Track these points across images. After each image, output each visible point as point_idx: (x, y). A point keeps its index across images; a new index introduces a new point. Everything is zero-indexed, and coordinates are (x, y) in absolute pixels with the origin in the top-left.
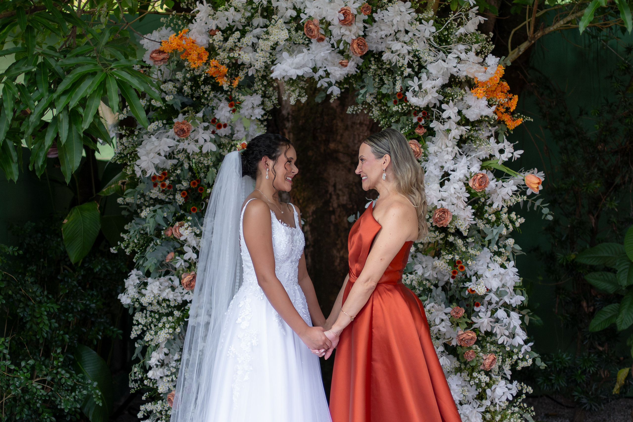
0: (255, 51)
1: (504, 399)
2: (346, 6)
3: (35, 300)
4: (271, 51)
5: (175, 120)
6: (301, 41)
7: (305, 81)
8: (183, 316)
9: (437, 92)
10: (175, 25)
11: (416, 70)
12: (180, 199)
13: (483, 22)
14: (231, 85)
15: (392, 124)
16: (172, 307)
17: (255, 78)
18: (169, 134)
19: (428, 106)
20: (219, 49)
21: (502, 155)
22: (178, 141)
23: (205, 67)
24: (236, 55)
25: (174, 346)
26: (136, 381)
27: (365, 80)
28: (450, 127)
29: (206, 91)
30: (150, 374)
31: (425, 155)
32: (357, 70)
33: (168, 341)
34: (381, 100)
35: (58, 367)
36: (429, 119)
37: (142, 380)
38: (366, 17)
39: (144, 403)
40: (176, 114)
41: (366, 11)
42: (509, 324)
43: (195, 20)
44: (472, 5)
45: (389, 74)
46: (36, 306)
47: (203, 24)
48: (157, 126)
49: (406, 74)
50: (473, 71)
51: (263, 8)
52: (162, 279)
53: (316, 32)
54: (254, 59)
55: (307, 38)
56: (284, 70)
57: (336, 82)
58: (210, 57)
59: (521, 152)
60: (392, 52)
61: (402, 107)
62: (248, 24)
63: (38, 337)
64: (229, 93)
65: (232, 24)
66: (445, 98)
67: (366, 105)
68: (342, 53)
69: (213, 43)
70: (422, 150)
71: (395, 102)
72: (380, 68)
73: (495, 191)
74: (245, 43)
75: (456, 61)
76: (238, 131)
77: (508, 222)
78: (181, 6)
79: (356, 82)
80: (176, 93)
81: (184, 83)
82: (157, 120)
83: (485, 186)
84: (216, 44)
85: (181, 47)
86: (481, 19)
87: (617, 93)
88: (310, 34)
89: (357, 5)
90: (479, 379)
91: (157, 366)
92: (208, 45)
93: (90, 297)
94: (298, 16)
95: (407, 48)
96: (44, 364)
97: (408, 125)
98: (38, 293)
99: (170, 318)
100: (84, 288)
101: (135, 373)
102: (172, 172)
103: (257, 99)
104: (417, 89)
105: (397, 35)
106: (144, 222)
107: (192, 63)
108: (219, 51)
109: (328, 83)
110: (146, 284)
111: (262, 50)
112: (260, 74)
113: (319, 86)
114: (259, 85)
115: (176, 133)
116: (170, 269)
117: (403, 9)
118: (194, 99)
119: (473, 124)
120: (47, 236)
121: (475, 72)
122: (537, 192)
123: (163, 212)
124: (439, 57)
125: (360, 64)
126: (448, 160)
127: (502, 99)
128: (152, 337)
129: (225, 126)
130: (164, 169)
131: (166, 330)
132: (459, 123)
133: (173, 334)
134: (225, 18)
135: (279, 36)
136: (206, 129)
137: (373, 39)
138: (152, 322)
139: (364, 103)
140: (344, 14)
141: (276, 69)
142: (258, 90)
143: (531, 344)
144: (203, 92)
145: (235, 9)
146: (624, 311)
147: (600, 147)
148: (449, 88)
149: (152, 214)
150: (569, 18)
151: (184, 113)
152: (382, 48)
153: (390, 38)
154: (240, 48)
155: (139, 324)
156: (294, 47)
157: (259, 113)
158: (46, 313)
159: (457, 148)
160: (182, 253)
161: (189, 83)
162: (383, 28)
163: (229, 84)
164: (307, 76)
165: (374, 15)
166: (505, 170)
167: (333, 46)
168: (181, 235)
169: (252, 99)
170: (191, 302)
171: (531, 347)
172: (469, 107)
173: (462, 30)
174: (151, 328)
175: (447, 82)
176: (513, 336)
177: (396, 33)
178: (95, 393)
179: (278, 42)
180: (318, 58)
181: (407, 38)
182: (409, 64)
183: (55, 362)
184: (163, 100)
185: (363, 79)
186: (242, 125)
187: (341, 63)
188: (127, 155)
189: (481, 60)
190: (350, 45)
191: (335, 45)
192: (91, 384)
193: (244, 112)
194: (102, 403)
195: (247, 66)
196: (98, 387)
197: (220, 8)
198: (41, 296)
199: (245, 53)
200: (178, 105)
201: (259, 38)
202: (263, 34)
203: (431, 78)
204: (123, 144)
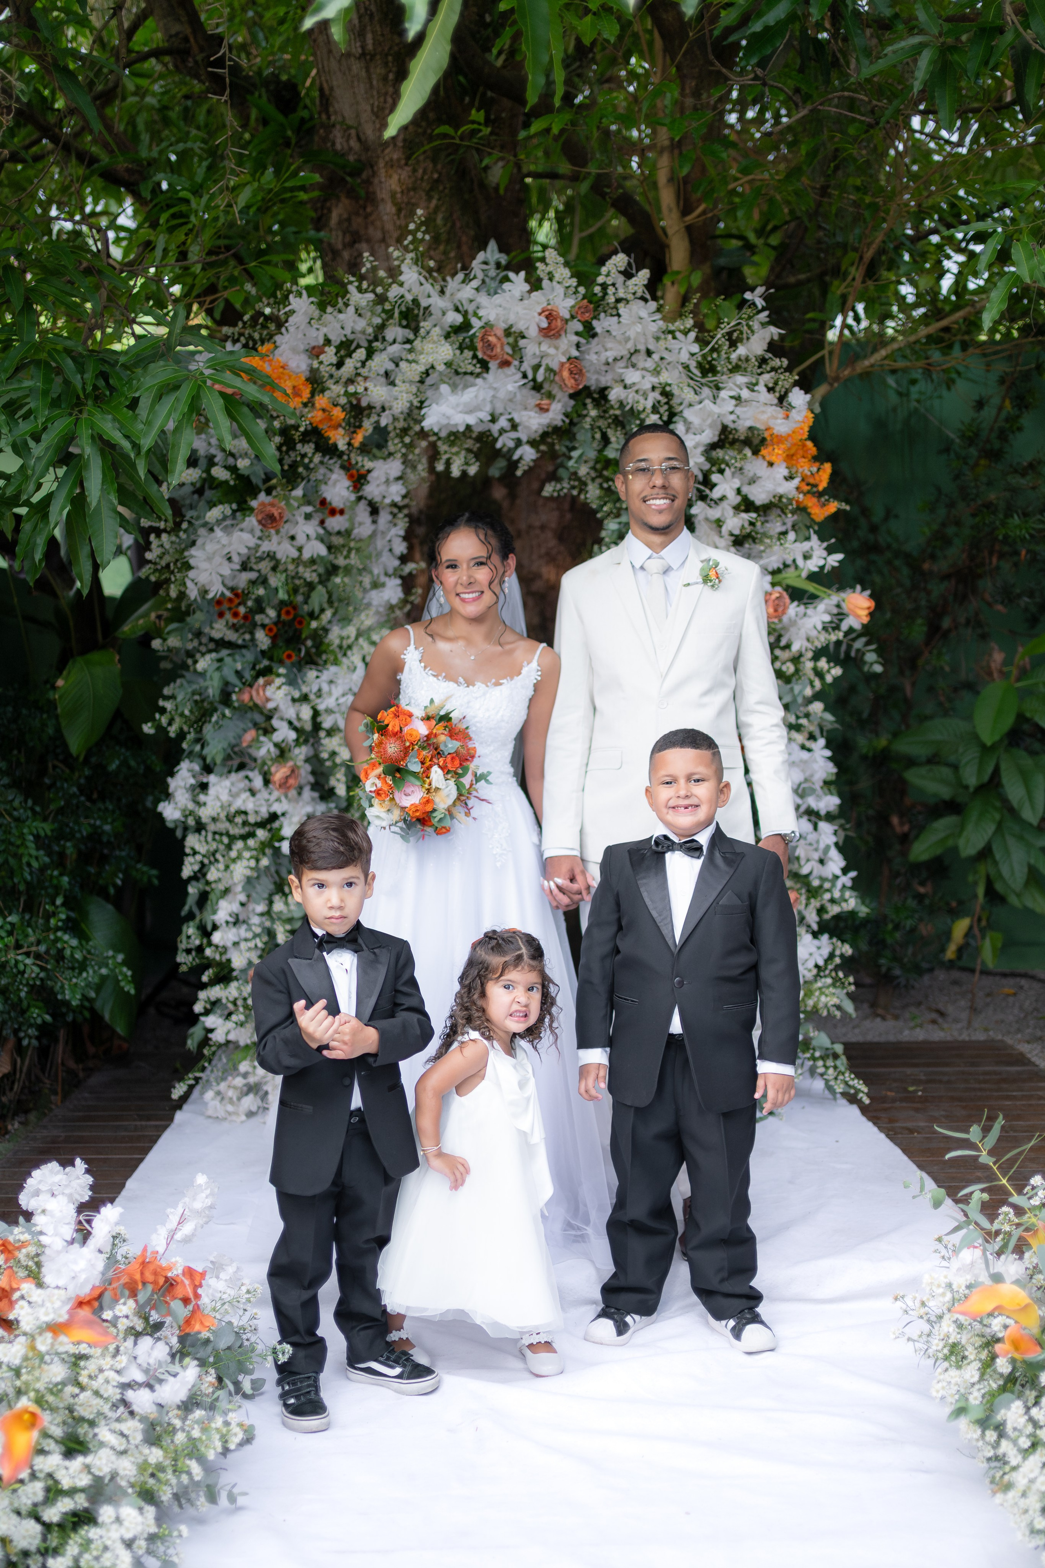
0: (393, 384)
1: (811, 964)
2: (549, 304)
3: (10, 815)
4: (419, 384)
5: (254, 504)
6: (470, 368)
7: (476, 438)
8: (271, 840)
9: (702, 454)
11: (665, 418)
12: (263, 639)
13: (776, 338)
14: (349, 444)
16: (250, 824)
17: (390, 432)
18: (244, 525)
20: (329, 378)
21: (809, 562)
22: (260, 538)
23: (306, 411)
24: (360, 389)
25: (259, 888)
26: (188, 951)
27: (577, 436)
28: (724, 514)
29: (306, 454)
30: (216, 938)
32: (565, 419)
33: (249, 881)
34: (602, 471)
35: (58, 929)
37: (200, 949)
38: (580, 327)
39: (204, 986)
40: (254, 491)
41: (583, 314)
42: (818, 842)
43: (287, 328)
44: (760, 308)
45: (618, 426)
46: (13, 825)
47: (300, 336)
48: (223, 513)
50: (762, 419)
52: (234, 776)
53: (499, 350)
54: (390, 396)
55: (480, 360)
56: (444, 416)
58: (313, 394)
59: (840, 556)
62: (376, 339)
63: (16, 880)
64: (346, 457)
65: (351, 337)
66: (713, 465)
67: (575, 479)
68: (537, 387)
69: (318, 369)
72: (604, 416)
73: (793, 623)
74: (374, 370)
75: (733, 402)
76: (360, 524)
77: (811, 675)
79: (561, 438)
80: (253, 456)
82: (221, 503)
83: (784, 612)
84: (325, 370)
86: (774, 331)
88: (489, 354)
89: (570, 302)
91: (227, 923)
92: (308, 372)
93: (101, 814)
94: (466, 326)
95: (651, 380)
96: (29, 925)
98: (16, 804)
99: (251, 842)
100: (89, 799)
101: (189, 937)
102: (250, 593)
103: (393, 468)
105: (634, 359)
106: (201, 681)
108: (330, 383)
109: (513, 440)
110: (204, 787)
111: (404, 384)
112: (399, 425)
113: (499, 445)
114: (396, 445)
115: (260, 522)
116: (247, 760)
117: (644, 313)
118: (286, 467)
119: (758, 510)
120: (24, 711)
121: (767, 420)
122: (857, 626)
123: (235, 661)
124: (703, 396)
125: (569, 410)
127: (806, 467)
128: (220, 875)
129: (342, 512)
130: (232, 589)
131: (245, 863)
132: (737, 508)
133: (256, 869)
134: (338, 326)
135: (435, 357)
136: (308, 517)
137: (593, 364)
138: (216, 851)
139: (574, 475)
140: (547, 317)
141: (429, 413)
142: (396, 453)
143: (853, 874)
144: (301, 455)
145: (356, 310)
146: (970, 827)
147: (926, 566)
148: (719, 449)
149: (216, 665)
151: (269, 492)
152: (607, 381)
153: (621, 364)
155: (195, 853)
156: (457, 379)
157: (396, 492)
158: (31, 838)
160: (268, 731)
161: (277, 440)
162: (609, 345)
163: (348, 440)
164: (477, 429)
165: (595, 322)
166: (811, 588)
167: (525, 376)
168: (268, 700)
169: (387, 467)
170: (283, 814)
171: (853, 879)
172: (753, 482)
174: (217, 861)
175: (716, 439)
176: (822, 862)
177: (632, 354)
178: (121, 972)
179: (433, 367)
180: (502, 394)
181: (650, 364)
182: (654, 407)
183: (53, 921)
184: (233, 469)
185: (574, 435)
186: (367, 514)
187: (538, 405)
188: (168, 566)
189: (776, 401)
190: (555, 373)
191: (530, 376)
192: (114, 957)
193: (372, 490)
194: (136, 989)
195: (378, 409)
196: (125, 963)
197: (329, 309)
198: (22, 808)
199: (376, 386)
200: (258, 477)
201: (397, 365)
202: (404, 353)
203: (691, 430)
204: (161, 545)
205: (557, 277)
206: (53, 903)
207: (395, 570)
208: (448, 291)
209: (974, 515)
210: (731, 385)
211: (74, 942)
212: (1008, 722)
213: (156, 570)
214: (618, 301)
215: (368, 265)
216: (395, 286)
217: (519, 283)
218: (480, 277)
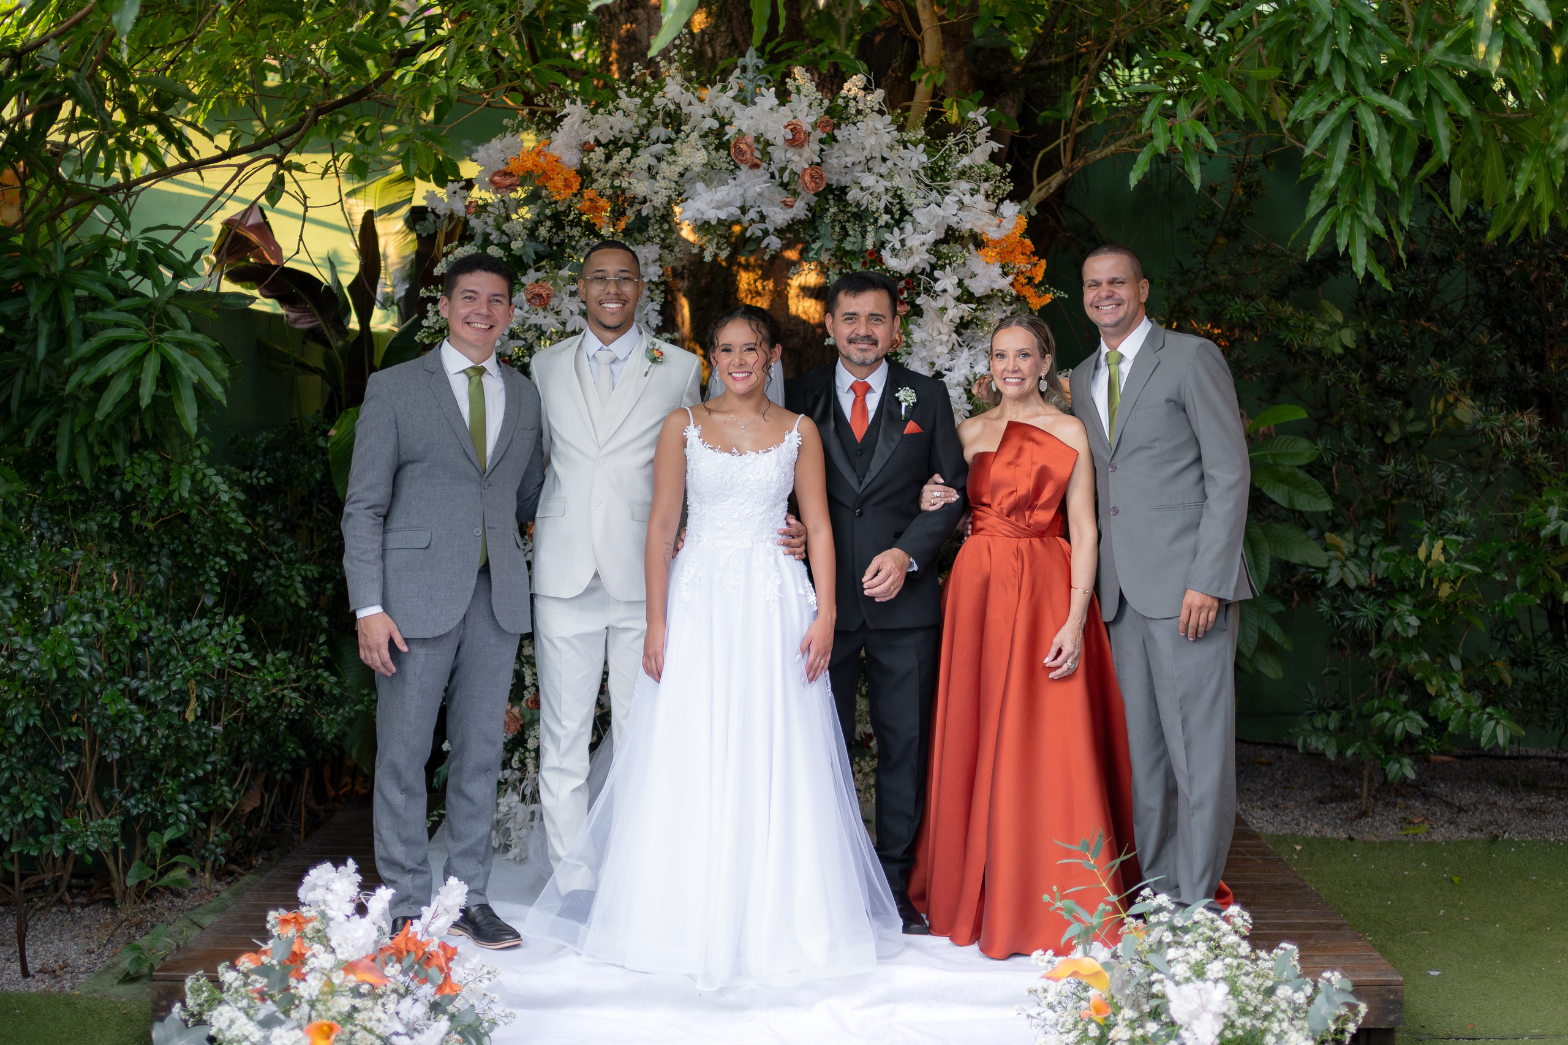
0: (653, 177)
2: (795, 118)
3: (281, 558)
4: (678, 180)
5: (524, 280)
6: (725, 166)
7: (726, 226)
9: (927, 251)
11: (897, 217)
13: (997, 150)
14: (613, 229)
17: (649, 220)
19: (912, 272)
20: (597, 172)
22: (528, 313)
23: (575, 200)
24: (625, 183)
27: (819, 228)
28: (945, 304)
29: (574, 236)
31: (908, 346)
32: (808, 213)
34: (841, 259)
35: (319, 666)
36: (914, 292)
38: (824, 136)
40: (524, 268)
41: (825, 126)
43: (561, 126)
44: (982, 124)
45: (855, 221)
46: (283, 567)
47: (573, 134)
49: (881, 222)
50: (980, 223)
51: (666, 112)
53: (749, 155)
54: (651, 190)
55: (733, 161)
56: (698, 209)
57: (776, 230)
58: (582, 185)
60: (862, 189)
62: (639, 138)
63: (279, 619)
65: (619, 135)
66: (939, 260)
68: (784, 186)
69: (588, 163)
70: (904, 338)
71: (864, 263)
72: (843, 212)
74: (638, 166)
75: (956, 206)
78: (536, 101)
79: (805, 229)
80: (526, 237)
81: (541, 222)
84: (593, 166)
85: (539, 168)
86: (995, 146)
88: (740, 157)
89: (813, 118)
92: (579, 167)
94: (721, 129)
95: (885, 183)
96: (290, 662)
98: (287, 547)
102: (516, 359)
103: (653, 251)
104: (898, 246)
105: (870, 164)
107: (554, 193)
108: (597, 176)
109: (761, 230)
111: (664, 178)
112: (658, 214)
114: (656, 230)
115: (529, 298)
117: (879, 126)
118: (555, 248)
119: (977, 301)
121: (984, 225)
124: (933, 198)
125: (812, 205)
126: (941, 353)
127: (1023, 264)
132: (958, 299)
134: (607, 126)
135: (692, 159)
137: (833, 167)
140: (792, 130)
141: (686, 207)
142: (655, 237)
144: (569, 237)
145: (624, 112)
148: (944, 246)
151: (538, 270)
152: (847, 182)
153: (859, 168)
154: (630, 173)
156: (712, 175)
157: (654, 272)
158: (299, 579)
159: (954, 336)
161: (549, 223)
162: (849, 152)
163: (612, 226)
165: (836, 132)
167: (773, 176)
169: (647, 250)
172: (974, 275)
173: (965, 161)
175: (941, 236)
177: (868, 160)
179: (690, 166)
180: (750, 193)
181: (884, 169)
182: (886, 207)
183: (314, 659)
184: (506, 247)
185: (816, 227)
187: (784, 202)
189: (994, 206)
190: (799, 176)
191: (777, 175)
195: (641, 199)
197: (601, 110)
198: (292, 551)
199: (639, 181)
200: (530, 256)
201: (659, 159)
202: (666, 153)
203: (919, 230)
204: (437, 313)
205: (804, 91)
206: (314, 641)
208: (707, 98)
210: (954, 191)
211: (333, 679)
213: (430, 334)
214: (858, 112)
215: (638, 73)
216: (660, 93)
217: (769, 97)
218: (736, 88)
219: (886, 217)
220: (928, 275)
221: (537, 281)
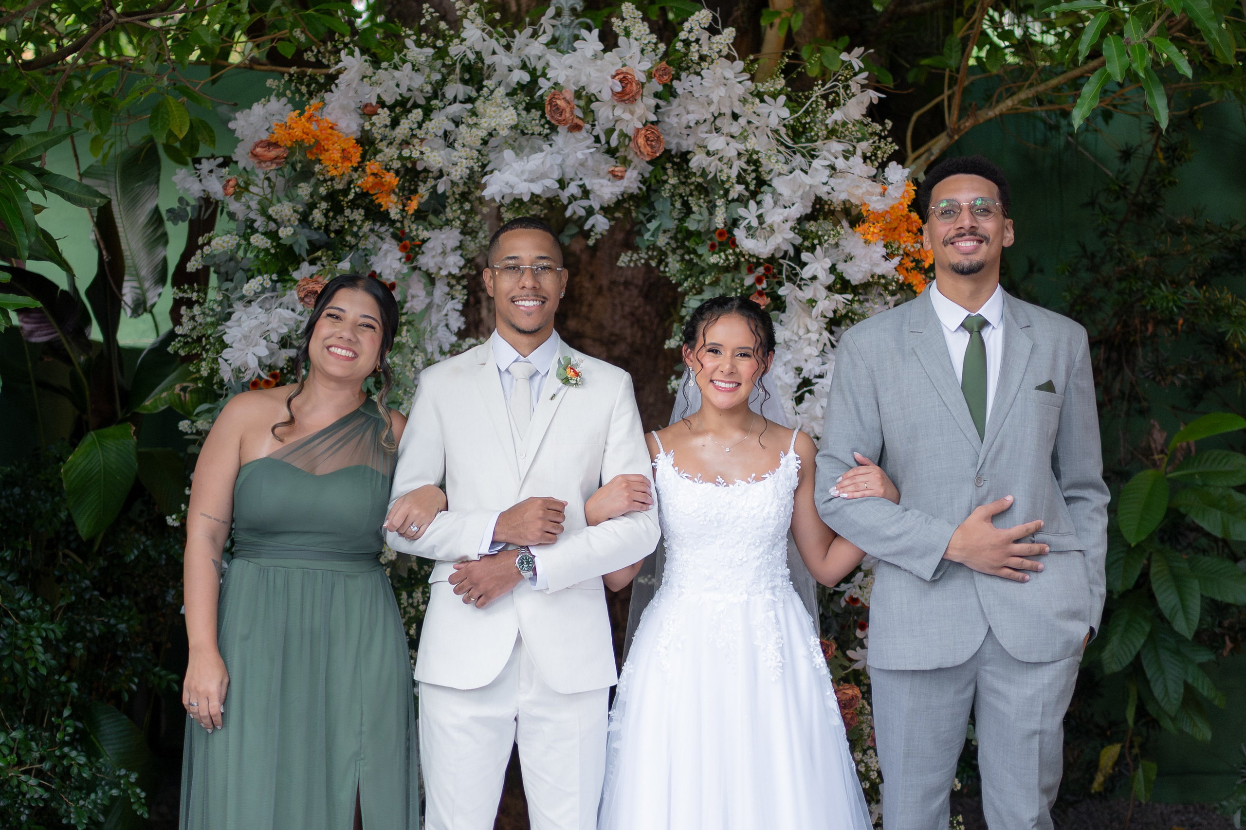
0: (451, 145)
2: (624, 65)
3: (17, 616)
4: (480, 147)
5: (296, 275)
6: (538, 129)
7: (541, 205)
9: (791, 229)
10: (293, 93)
11: (752, 187)
13: (875, 102)
14: (403, 210)
15: (704, 288)
17: (448, 198)
18: (285, 300)
19: (773, 255)
20: (381, 140)
22: (301, 314)
23: (355, 176)
24: (416, 155)
27: (655, 204)
28: (815, 295)
29: (354, 221)
32: (641, 186)
34: (683, 242)
35: (64, 744)
36: (776, 280)
38: (660, 88)
40: (296, 261)
41: (662, 76)
43: (337, 86)
44: (857, 69)
45: (700, 194)
46: (20, 626)
47: (351, 93)
48: (261, 284)
49: (733, 195)
50: (858, 191)
51: (464, 65)
53: (568, 115)
54: (449, 161)
55: (548, 122)
56: (507, 184)
57: (602, 208)
58: (363, 157)
60: (708, 153)
61: (726, 256)
62: (435, 96)
63: (20, 687)
64: (398, 225)
65: (407, 95)
67: (653, 250)
68: (611, 152)
69: (371, 130)
71: (713, 247)
72: (683, 183)
74: (432, 131)
75: (827, 172)
76: (413, 297)
78: (305, 57)
79: (637, 207)
80: (297, 223)
81: (314, 205)
82: (260, 273)
84: (377, 133)
85: (310, 136)
86: (874, 96)
87: (1104, 234)
88: (557, 117)
89: (646, 65)
90: (866, 764)
92: (359, 134)
93: (116, 610)
94: (533, 85)
95: (736, 146)
96: (33, 739)
97: (736, 290)
98: (24, 602)
100: (103, 594)
102: (289, 372)
103: (450, 237)
104: (755, 223)
105: (718, 123)
107: (330, 168)
108: (382, 146)
109: (584, 208)
111: (464, 146)
112: (458, 190)
114: (455, 211)
115: (302, 299)
117: (729, 74)
118: (332, 235)
119: (855, 290)
120: (33, 493)
121: (863, 194)
124: (794, 164)
125: (647, 175)
126: (810, 356)
127: (909, 243)
130: (270, 367)
132: (829, 288)
134: (392, 84)
135: (498, 120)
137: (672, 127)
139: (653, 247)
140: (621, 81)
141: (491, 181)
142: (454, 220)
144: (349, 221)
145: (414, 66)
148: (812, 222)
150: (1023, 95)
151: (312, 262)
152: (688, 145)
153: (704, 128)
154: (422, 140)
156: (523, 140)
157: (454, 263)
158: (39, 641)
159: (826, 334)
161: (324, 205)
162: (691, 108)
163: (401, 207)
164: (546, 196)
165: (675, 83)
167: (597, 139)
169: (443, 236)
172: (849, 258)
175: (809, 210)
177: (715, 118)
178: (134, 793)
179: (495, 130)
180: (570, 161)
181: (735, 128)
182: (739, 176)
183: (59, 736)
184: (273, 235)
185: (653, 203)
186: (421, 286)
187: (612, 173)
188: (199, 339)
189: (874, 171)
190: (630, 140)
191: (603, 139)
192: (127, 776)
193: (427, 261)
194: (149, 812)
195: (436, 173)
196: (138, 783)
197: (384, 64)
198: (30, 607)
199: (433, 149)
200: (302, 247)
201: (457, 126)
202: (465, 114)
203: (781, 203)
204: (193, 318)
205: (634, 33)
206: (59, 714)
207: (452, 345)
208: (515, 46)
209: (1120, 280)
210: (825, 153)
211: (83, 759)
212: (1157, 517)
213: (186, 343)
214: (702, 58)
215: (428, 17)
216: (456, 41)
217: (591, 42)
218: (550, 31)
219: (740, 188)
220: (790, 259)
221: (311, 276)
